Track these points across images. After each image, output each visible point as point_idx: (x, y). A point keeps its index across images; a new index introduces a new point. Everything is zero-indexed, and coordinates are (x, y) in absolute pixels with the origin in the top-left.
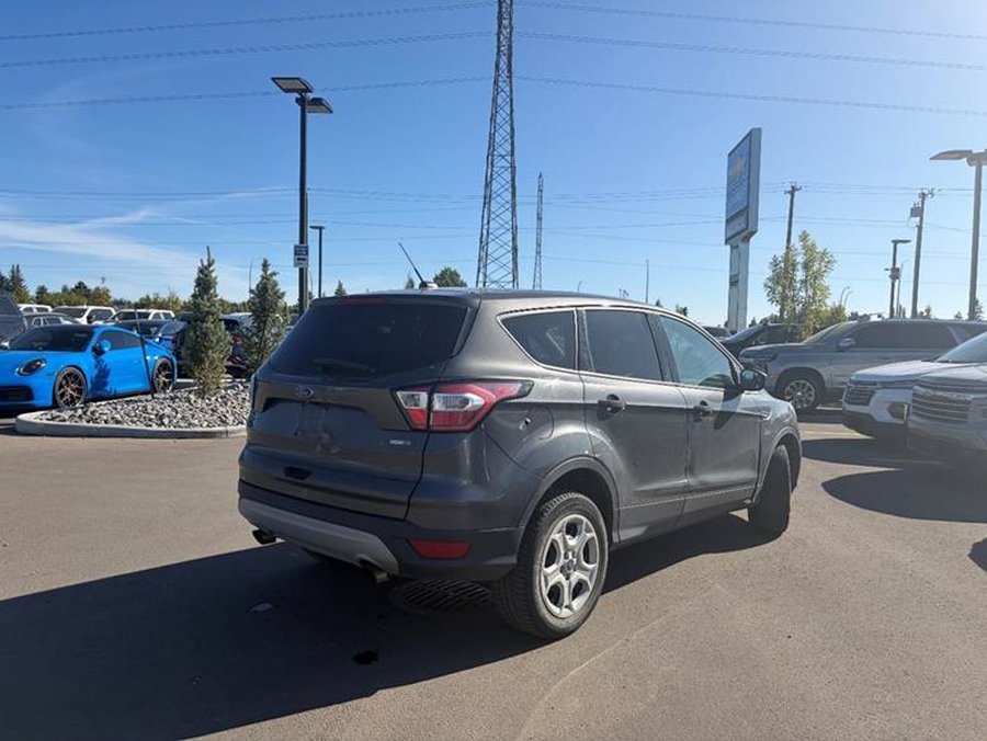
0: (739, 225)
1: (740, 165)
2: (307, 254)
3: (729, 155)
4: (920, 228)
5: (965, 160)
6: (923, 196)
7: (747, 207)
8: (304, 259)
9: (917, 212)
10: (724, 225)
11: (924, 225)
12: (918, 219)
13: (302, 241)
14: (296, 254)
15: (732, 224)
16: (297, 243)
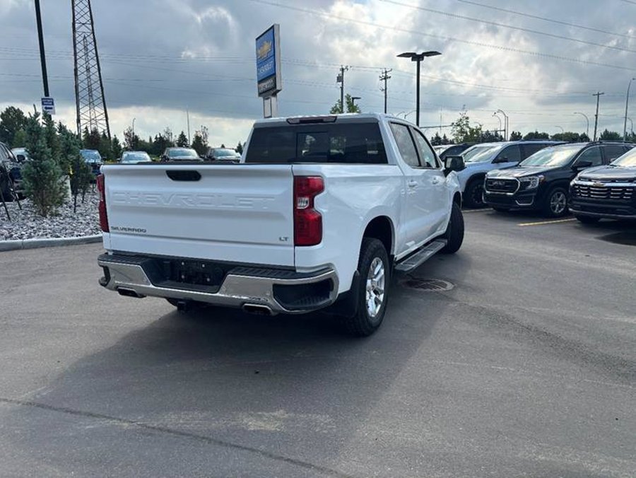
0: (266, 85)
1: (267, 47)
2: (53, 104)
3: (257, 39)
4: (342, 88)
5: (411, 58)
6: (343, 70)
7: (275, 74)
8: (51, 108)
9: (340, 79)
10: (257, 84)
11: (344, 87)
12: (341, 83)
13: (47, 93)
14: (43, 104)
15: (263, 84)
16: (44, 96)
